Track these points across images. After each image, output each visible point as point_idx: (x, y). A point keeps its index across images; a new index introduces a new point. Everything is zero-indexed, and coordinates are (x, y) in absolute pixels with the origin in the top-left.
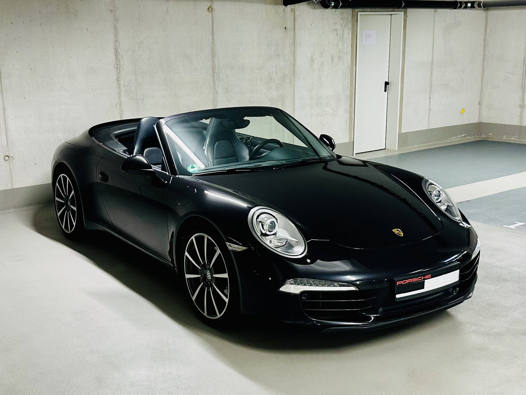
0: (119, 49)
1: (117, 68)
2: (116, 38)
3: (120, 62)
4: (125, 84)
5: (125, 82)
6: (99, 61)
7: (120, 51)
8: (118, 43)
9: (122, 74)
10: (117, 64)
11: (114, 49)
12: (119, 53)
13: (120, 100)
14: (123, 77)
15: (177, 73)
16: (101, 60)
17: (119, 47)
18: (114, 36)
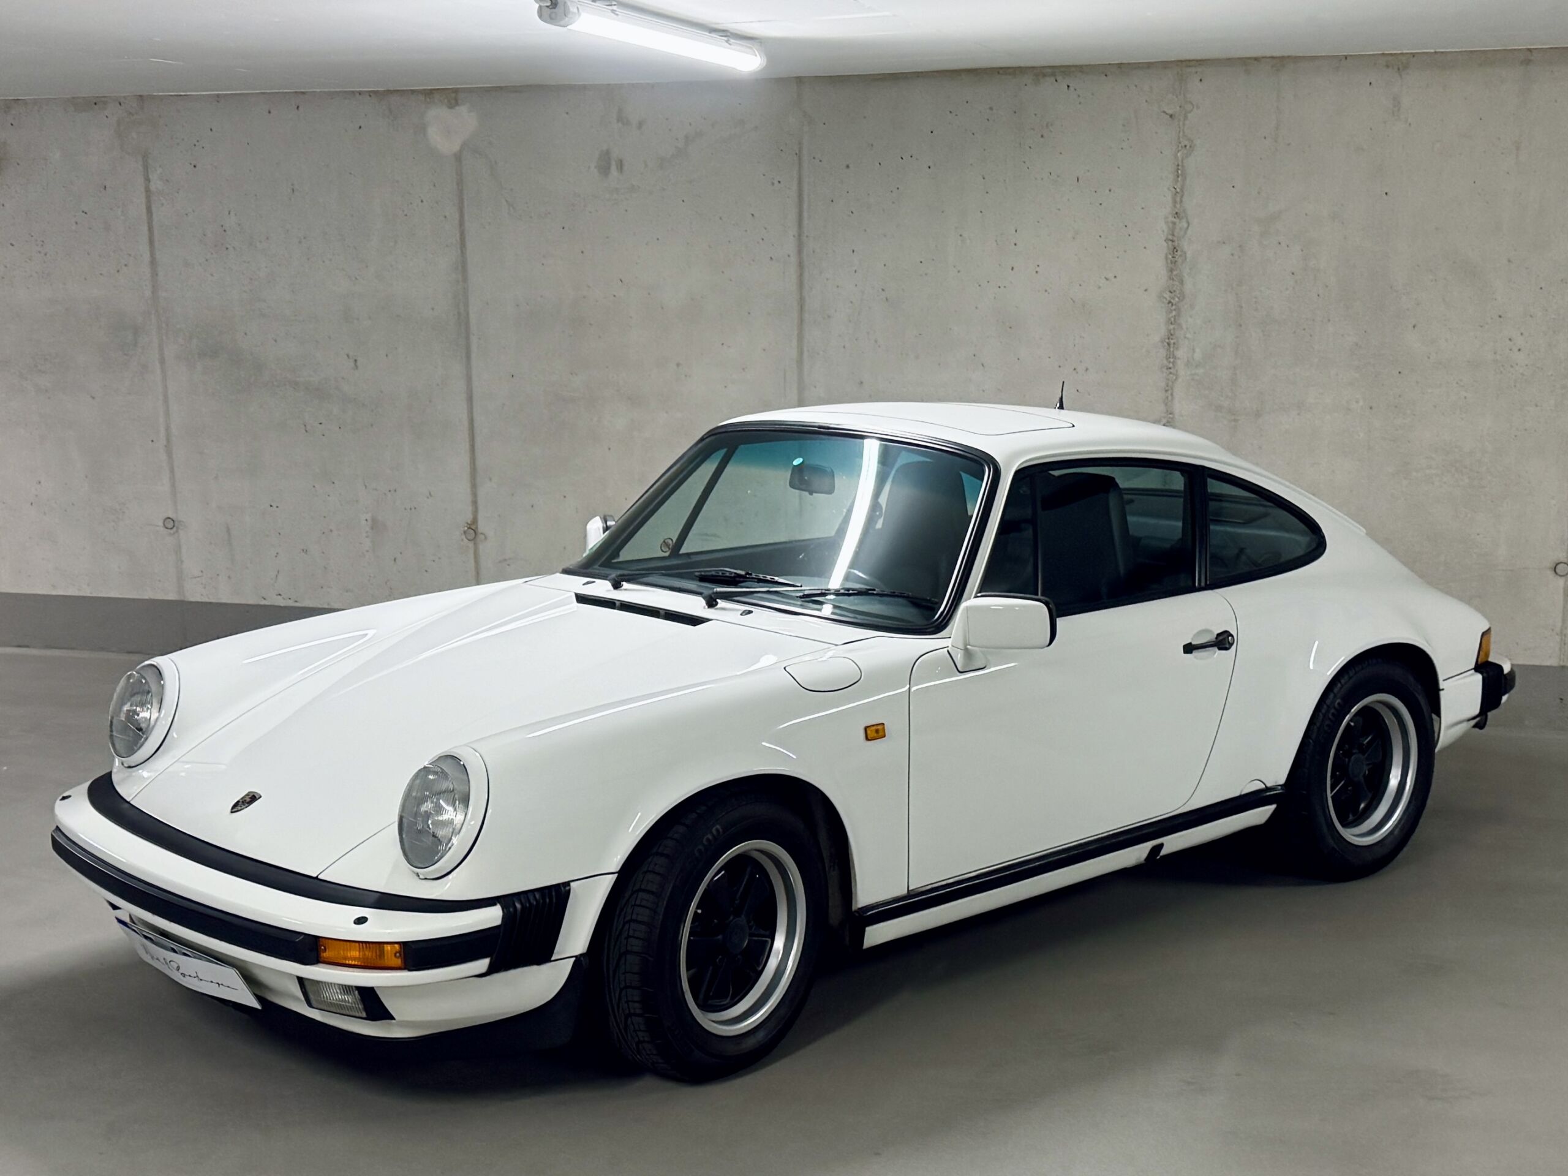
0: (1185, 245)
1: (1170, 302)
2: (1178, 206)
3: (1182, 281)
4: (1193, 359)
5: (1194, 350)
6: (1107, 279)
7: (1186, 248)
8: (1184, 220)
9: (1184, 326)
10: (1171, 292)
11: (1165, 241)
12: (1185, 253)
13: (1167, 411)
14: (1188, 335)
15: (1414, 327)
16: (1115, 277)
17: (1185, 233)
18: (1169, 198)
